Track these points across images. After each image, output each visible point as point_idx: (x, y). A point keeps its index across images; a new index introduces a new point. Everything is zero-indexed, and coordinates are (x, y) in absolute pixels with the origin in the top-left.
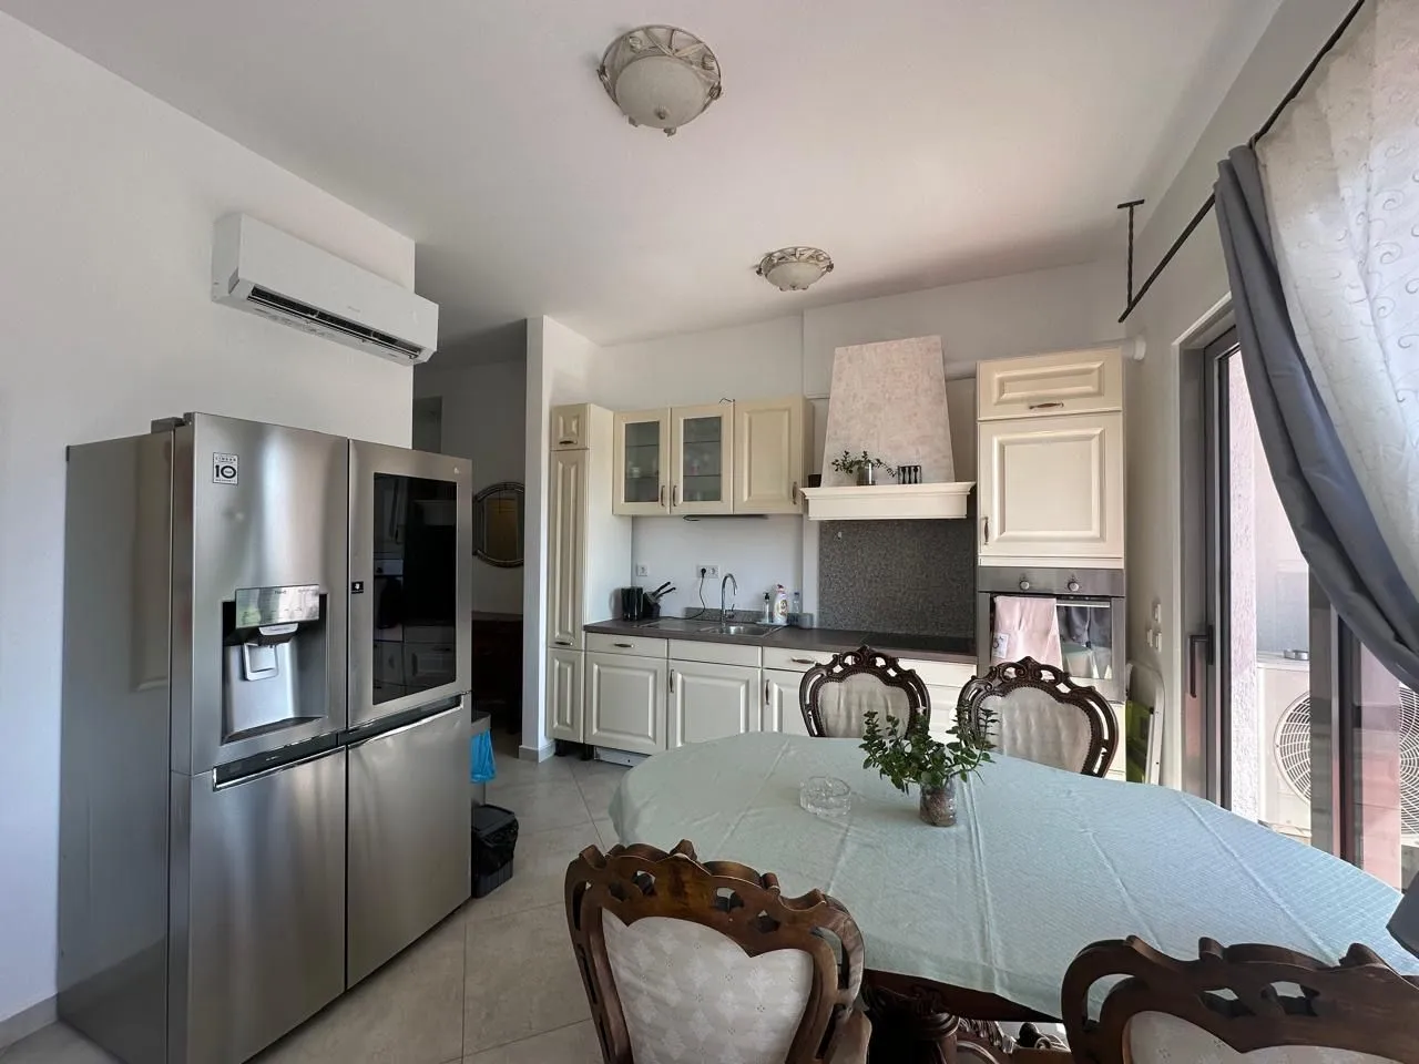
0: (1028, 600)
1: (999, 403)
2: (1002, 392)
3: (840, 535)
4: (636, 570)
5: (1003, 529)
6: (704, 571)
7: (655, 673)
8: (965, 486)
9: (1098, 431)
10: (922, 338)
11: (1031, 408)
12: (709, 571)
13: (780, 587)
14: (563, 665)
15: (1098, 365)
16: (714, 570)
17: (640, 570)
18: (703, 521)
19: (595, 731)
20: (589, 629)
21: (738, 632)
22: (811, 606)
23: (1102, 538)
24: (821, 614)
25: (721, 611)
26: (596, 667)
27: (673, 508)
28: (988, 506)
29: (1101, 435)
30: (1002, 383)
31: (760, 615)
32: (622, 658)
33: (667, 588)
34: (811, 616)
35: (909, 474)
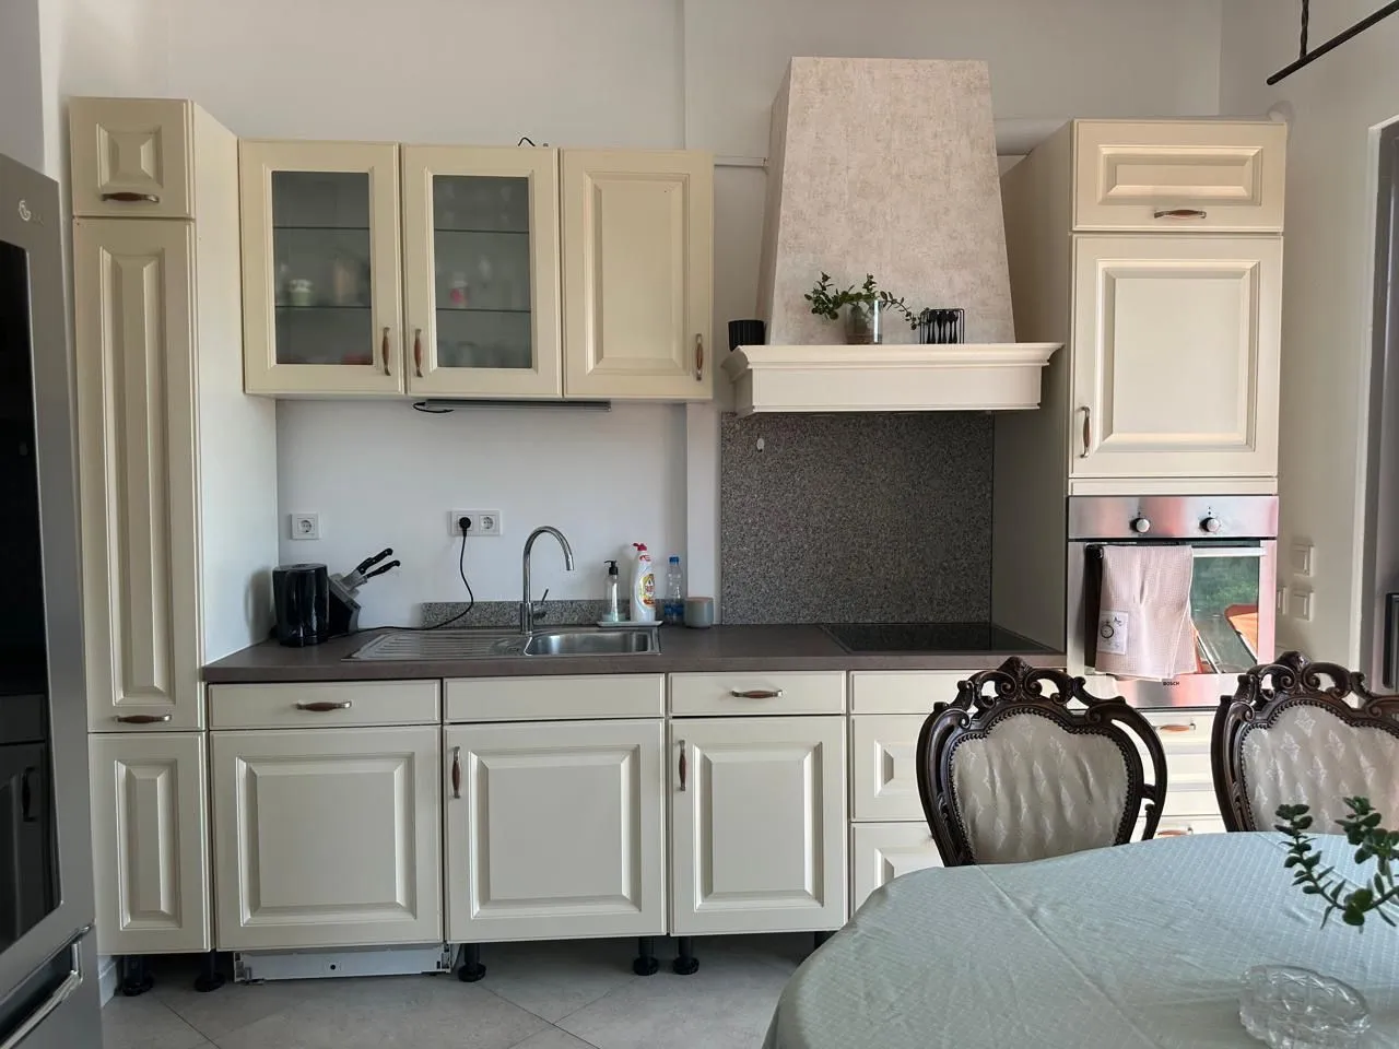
0: (1153, 550)
1: (1109, 201)
2: (1112, 181)
3: (761, 444)
4: (289, 527)
5: (1108, 429)
6: (465, 523)
7: (410, 760)
8: (1038, 351)
9: (1249, 265)
10: (956, 63)
11: (1157, 215)
12: (477, 525)
13: (641, 547)
14: (140, 774)
15: (1252, 152)
16: (489, 521)
17: (298, 528)
18: (460, 414)
19: (246, 916)
20: (215, 676)
21: (567, 647)
22: (703, 583)
23: (1250, 443)
24: (725, 596)
25: (523, 606)
26: (241, 768)
27: (414, 380)
28: (1086, 386)
29: (1255, 273)
30: (1114, 163)
31: (603, 607)
32: (320, 735)
33: (379, 564)
34: (710, 600)
35: (940, 325)
